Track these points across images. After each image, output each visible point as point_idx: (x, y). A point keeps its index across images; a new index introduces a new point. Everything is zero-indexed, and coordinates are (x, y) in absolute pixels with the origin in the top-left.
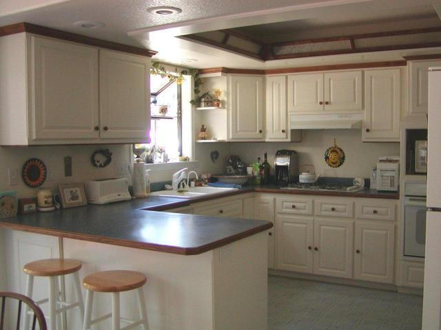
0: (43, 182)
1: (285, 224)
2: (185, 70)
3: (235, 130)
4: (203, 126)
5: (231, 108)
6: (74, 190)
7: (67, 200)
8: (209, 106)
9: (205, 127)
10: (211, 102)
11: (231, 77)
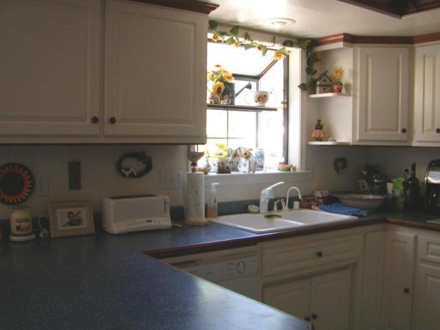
0: (27, 197)
1: (430, 279)
2: (289, 40)
3: (364, 128)
4: (319, 121)
5: (358, 94)
6: (75, 210)
7: (60, 224)
8: (326, 92)
9: (321, 123)
10: (330, 86)
11: (359, 49)
